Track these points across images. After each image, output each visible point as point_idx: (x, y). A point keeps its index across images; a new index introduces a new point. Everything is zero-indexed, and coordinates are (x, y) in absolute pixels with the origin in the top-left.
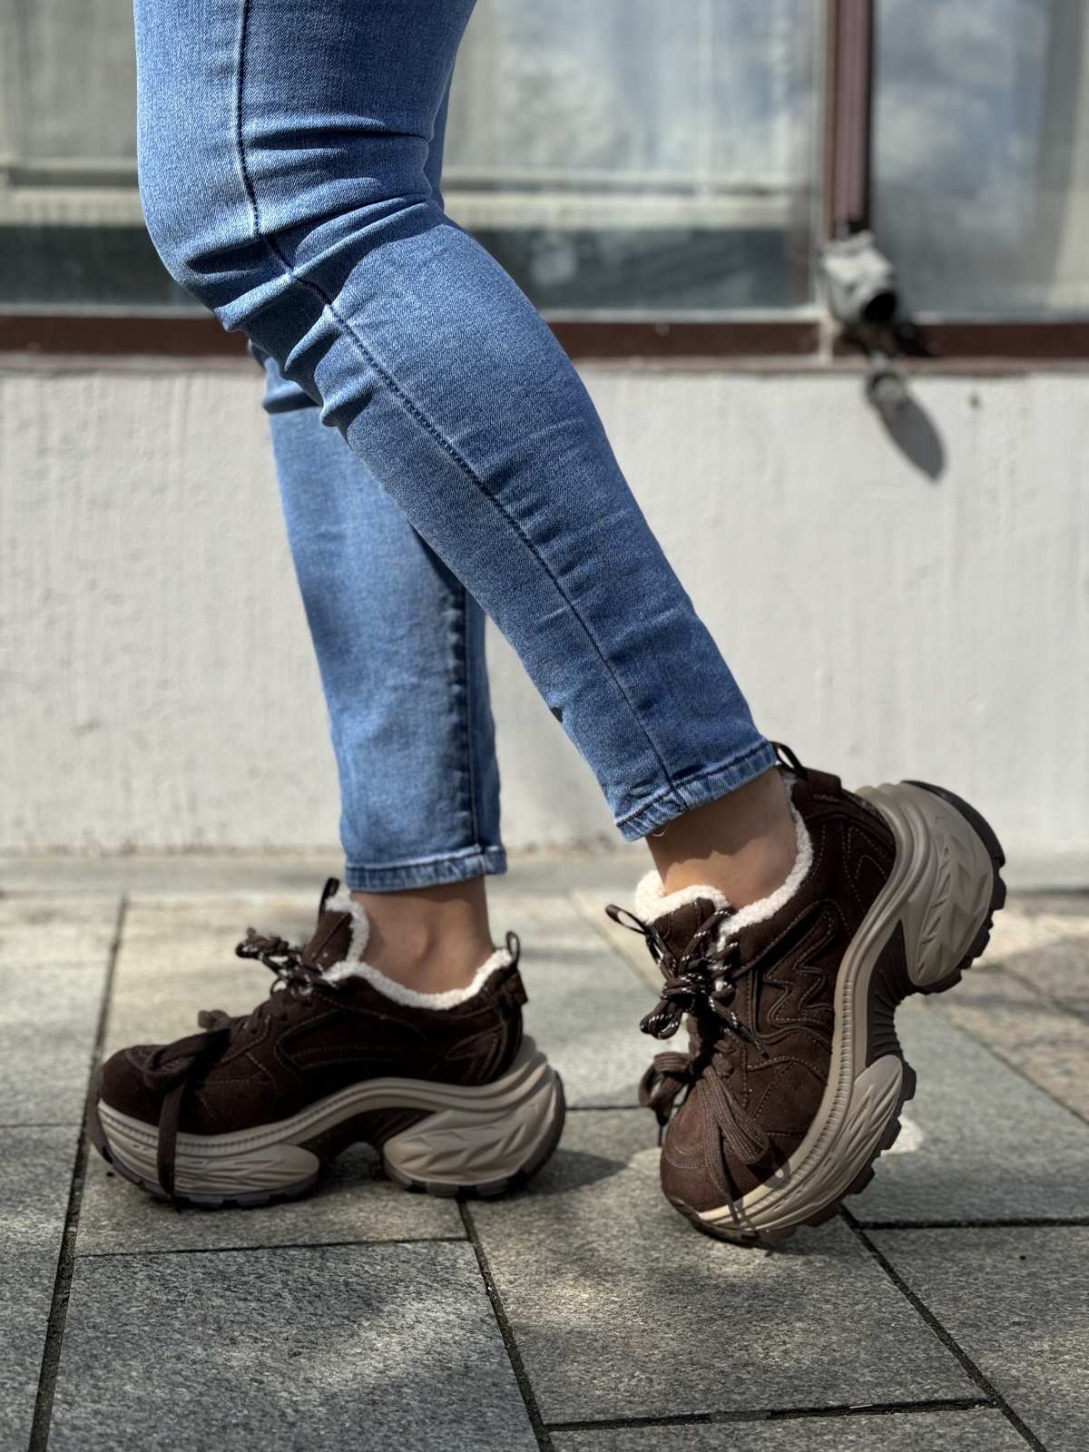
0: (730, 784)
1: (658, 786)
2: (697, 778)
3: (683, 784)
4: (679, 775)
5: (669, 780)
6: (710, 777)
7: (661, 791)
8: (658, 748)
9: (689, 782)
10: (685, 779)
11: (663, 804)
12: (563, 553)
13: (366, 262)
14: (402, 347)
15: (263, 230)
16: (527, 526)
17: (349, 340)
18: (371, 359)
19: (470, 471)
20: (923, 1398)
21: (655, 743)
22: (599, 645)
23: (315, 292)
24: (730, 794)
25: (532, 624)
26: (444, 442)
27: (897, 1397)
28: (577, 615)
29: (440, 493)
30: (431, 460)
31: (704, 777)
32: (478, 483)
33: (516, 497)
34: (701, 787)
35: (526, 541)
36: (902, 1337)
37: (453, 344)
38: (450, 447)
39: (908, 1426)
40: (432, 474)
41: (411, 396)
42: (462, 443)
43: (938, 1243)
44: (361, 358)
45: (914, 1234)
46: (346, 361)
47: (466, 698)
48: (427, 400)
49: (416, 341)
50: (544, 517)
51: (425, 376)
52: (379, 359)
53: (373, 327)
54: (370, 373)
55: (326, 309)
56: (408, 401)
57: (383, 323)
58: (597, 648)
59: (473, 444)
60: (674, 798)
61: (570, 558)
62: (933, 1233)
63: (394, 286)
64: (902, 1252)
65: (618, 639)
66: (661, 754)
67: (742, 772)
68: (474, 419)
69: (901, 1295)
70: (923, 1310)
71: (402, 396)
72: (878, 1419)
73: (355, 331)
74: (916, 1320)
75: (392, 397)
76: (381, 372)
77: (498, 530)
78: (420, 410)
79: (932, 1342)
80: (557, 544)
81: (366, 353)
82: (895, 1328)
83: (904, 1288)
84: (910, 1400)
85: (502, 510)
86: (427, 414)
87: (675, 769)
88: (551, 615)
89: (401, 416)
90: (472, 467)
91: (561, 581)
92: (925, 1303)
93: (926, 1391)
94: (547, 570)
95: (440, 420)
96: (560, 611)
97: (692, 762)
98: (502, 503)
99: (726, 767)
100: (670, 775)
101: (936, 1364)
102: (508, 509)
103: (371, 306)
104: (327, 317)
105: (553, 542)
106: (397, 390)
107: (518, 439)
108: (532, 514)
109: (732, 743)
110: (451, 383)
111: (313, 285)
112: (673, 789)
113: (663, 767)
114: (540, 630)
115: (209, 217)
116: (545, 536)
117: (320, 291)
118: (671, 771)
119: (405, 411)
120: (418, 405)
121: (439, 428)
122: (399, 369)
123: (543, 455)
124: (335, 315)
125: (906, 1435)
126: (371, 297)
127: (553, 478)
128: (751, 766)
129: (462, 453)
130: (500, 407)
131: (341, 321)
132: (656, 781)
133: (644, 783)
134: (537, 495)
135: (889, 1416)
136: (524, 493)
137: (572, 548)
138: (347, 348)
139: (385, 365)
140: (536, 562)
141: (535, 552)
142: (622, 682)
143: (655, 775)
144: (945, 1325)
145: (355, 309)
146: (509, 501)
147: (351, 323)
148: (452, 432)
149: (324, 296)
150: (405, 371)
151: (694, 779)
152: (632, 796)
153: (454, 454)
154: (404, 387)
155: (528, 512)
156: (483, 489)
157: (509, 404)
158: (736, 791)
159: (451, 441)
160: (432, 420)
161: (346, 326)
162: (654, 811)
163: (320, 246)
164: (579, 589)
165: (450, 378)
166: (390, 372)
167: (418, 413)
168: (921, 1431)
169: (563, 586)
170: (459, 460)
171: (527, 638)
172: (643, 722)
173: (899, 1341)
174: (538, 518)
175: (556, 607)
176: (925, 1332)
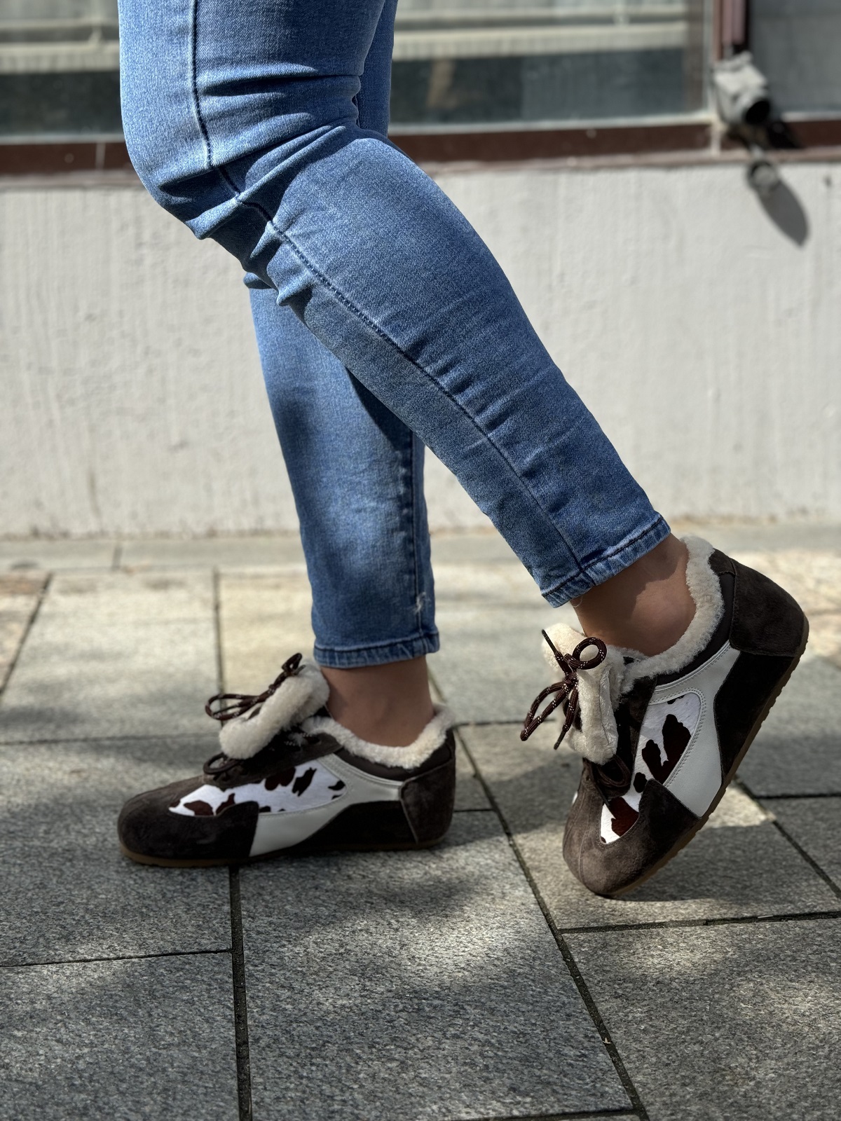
0: (626, 562)
1: (570, 570)
2: (600, 560)
3: (589, 566)
4: (587, 559)
5: (578, 565)
6: (610, 559)
7: (573, 573)
8: (567, 540)
9: (594, 564)
10: (591, 562)
11: (575, 583)
12: (476, 398)
13: (295, 184)
14: (330, 251)
15: (214, 162)
16: (445, 381)
17: (288, 247)
18: (307, 262)
19: (393, 344)
20: (807, 911)
21: (565, 536)
22: (513, 465)
23: (257, 209)
24: (626, 569)
25: (459, 453)
26: (371, 323)
27: (789, 911)
28: (493, 444)
29: (373, 360)
30: (362, 337)
31: (605, 558)
32: (401, 352)
33: (432, 360)
34: (603, 567)
35: (445, 393)
36: (790, 872)
37: (370, 244)
38: (375, 327)
39: (797, 929)
40: (365, 346)
41: (341, 289)
42: (385, 323)
43: (811, 809)
44: (299, 262)
45: (794, 803)
46: (287, 264)
47: (412, 517)
48: (354, 291)
49: (340, 245)
50: (458, 373)
51: (350, 272)
52: (312, 261)
53: (307, 236)
54: (307, 273)
55: (269, 225)
56: (338, 293)
57: (313, 233)
58: (512, 468)
59: (394, 323)
60: (583, 578)
61: (482, 401)
62: (808, 802)
63: (319, 202)
64: (787, 815)
65: (528, 459)
66: (570, 544)
67: (635, 550)
68: (393, 303)
69: (788, 843)
70: (803, 854)
71: (334, 289)
72: (777, 924)
73: (292, 240)
74: (799, 860)
75: (326, 290)
76: (315, 271)
77: (422, 385)
78: (349, 299)
79: (810, 874)
80: (470, 392)
81: (302, 257)
82: (785, 866)
83: (790, 839)
84: (798, 912)
85: (423, 371)
86: (355, 302)
87: (583, 555)
88: (473, 446)
89: (334, 305)
90: (395, 340)
91: (477, 420)
92: (805, 849)
93: (809, 907)
94: (465, 413)
95: (366, 306)
96: (479, 442)
97: (595, 547)
98: (422, 365)
99: (622, 549)
100: (579, 560)
101: (814, 889)
102: (428, 369)
103: (302, 219)
104: (269, 230)
105: (467, 391)
106: (329, 284)
107: (430, 314)
108: (448, 371)
109: (626, 529)
110: (371, 276)
111: (256, 205)
112: (582, 571)
113: (573, 555)
114: (466, 457)
115: (172, 153)
116: (460, 387)
117: (262, 209)
118: (580, 556)
119: (337, 300)
120: (347, 295)
121: (365, 312)
122: (329, 268)
123: (452, 324)
124: (275, 228)
125: (797, 935)
126: (302, 212)
127: (462, 341)
128: (643, 545)
129: (386, 331)
130: (413, 291)
131: (281, 233)
132: (568, 565)
133: (559, 567)
134: (450, 357)
135: (784, 922)
136: (439, 355)
137: (484, 394)
138: (287, 253)
139: (318, 266)
140: (455, 408)
141: (453, 400)
142: (534, 492)
143: (567, 560)
144: (819, 863)
145: (290, 222)
146: (428, 363)
147: (288, 233)
148: (376, 315)
149: (265, 213)
150: (334, 269)
151: (597, 562)
152: (550, 576)
153: (380, 331)
154: (334, 282)
155: (444, 371)
156: (406, 356)
157: (421, 287)
158: (631, 566)
159: (376, 322)
160: (359, 307)
161: (285, 236)
162: (568, 588)
163: (260, 175)
164: (493, 424)
165: (370, 272)
166: (322, 271)
167: (347, 302)
168: (807, 932)
169: (480, 424)
170: (384, 335)
171: (456, 463)
172: (554, 522)
173: (788, 874)
174: (453, 374)
175: (475, 440)
176: (805, 868)
